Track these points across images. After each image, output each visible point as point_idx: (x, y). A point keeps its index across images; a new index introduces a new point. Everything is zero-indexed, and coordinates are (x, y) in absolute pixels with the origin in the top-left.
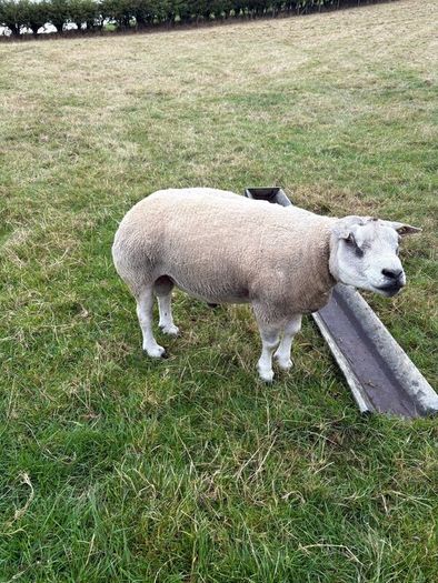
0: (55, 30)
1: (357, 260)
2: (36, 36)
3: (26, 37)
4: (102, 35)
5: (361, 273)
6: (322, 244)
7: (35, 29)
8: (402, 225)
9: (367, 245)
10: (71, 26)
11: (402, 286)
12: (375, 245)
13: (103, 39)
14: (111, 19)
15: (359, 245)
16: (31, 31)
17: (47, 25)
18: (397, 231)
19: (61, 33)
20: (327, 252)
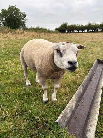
0: (87, 31)
1: (60, 58)
2: (82, 32)
3: (80, 32)
4: (97, 32)
5: (62, 63)
6: (51, 53)
7: (83, 31)
8: (79, 45)
9: (64, 51)
10: (91, 30)
11: (76, 68)
12: (67, 52)
13: (98, 33)
14: (100, 29)
15: (61, 52)
16: (82, 31)
17: (85, 30)
18: (78, 47)
19: (88, 32)
20: (53, 56)
